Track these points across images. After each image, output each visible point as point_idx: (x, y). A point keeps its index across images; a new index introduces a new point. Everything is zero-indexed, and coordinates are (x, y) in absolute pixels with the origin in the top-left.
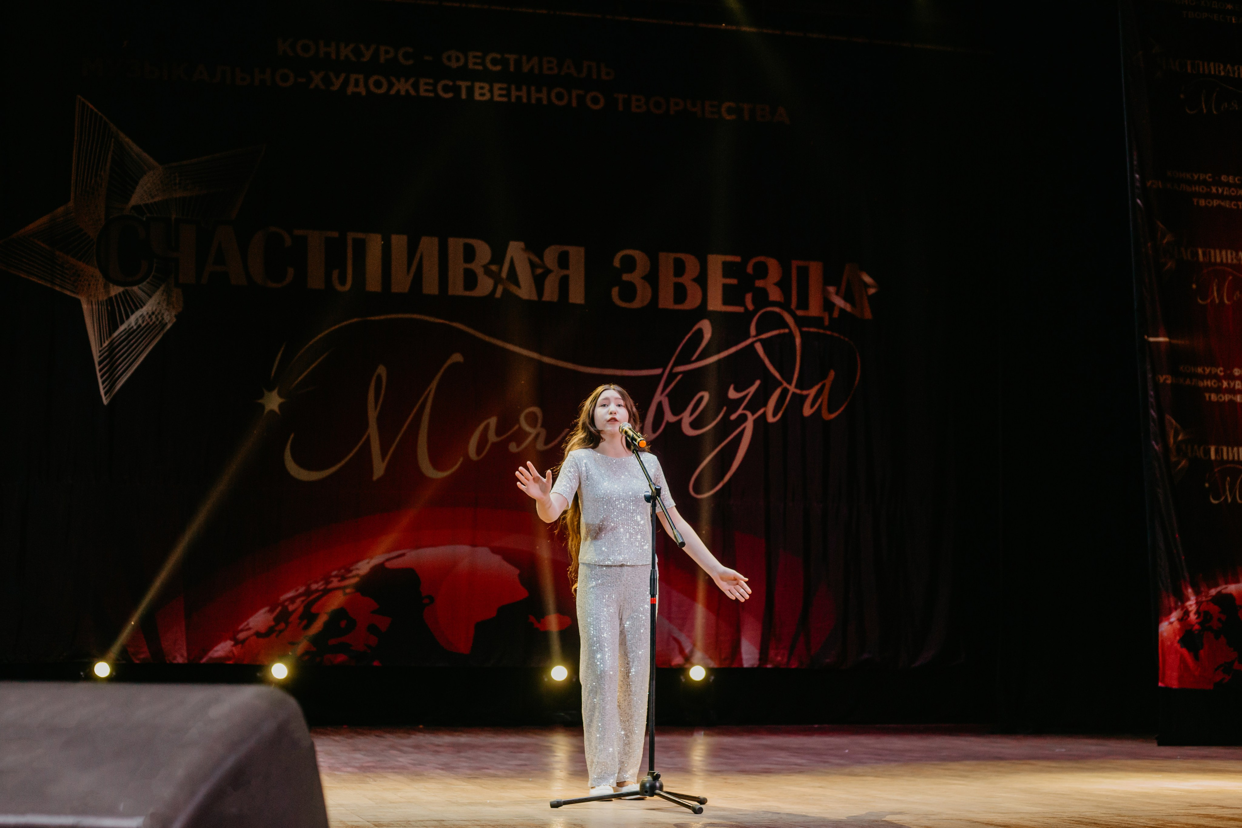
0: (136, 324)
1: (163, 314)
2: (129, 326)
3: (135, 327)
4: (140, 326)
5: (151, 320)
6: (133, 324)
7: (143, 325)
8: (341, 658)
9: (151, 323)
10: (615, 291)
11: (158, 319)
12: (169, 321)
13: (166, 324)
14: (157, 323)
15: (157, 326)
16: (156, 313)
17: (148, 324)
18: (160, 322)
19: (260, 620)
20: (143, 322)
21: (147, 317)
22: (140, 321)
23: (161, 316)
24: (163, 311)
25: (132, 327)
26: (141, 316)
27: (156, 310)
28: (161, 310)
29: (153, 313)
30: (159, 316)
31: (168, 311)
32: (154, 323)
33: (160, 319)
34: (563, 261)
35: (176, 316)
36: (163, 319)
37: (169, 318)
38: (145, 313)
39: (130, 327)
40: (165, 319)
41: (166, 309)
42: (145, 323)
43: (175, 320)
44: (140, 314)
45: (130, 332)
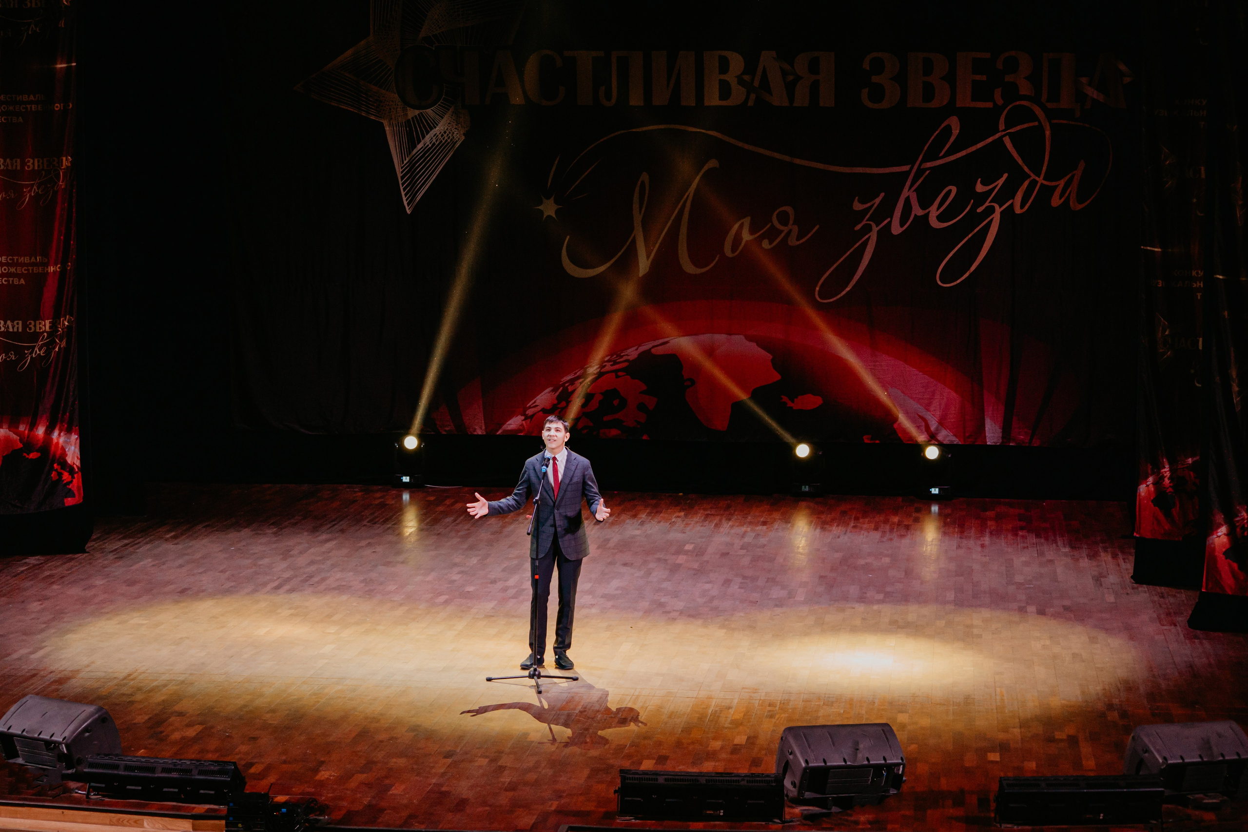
0: (430, 143)
1: (453, 133)
2: (424, 145)
3: (430, 146)
4: (434, 144)
5: (444, 139)
6: (428, 143)
7: (437, 144)
8: (614, 432)
9: (443, 141)
10: (865, 92)
11: (449, 138)
12: (459, 139)
13: (457, 141)
14: (449, 140)
15: (449, 143)
16: (448, 132)
17: (441, 141)
18: (451, 140)
19: (544, 398)
20: (436, 141)
21: (440, 136)
22: (434, 141)
23: (452, 135)
24: (453, 131)
25: (428, 145)
26: (434, 136)
27: (447, 129)
28: (451, 131)
29: (445, 132)
30: (450, 135)
31: (458, 130)
32: (446, 140)
33: (451, 137)
34: (814, 67)
35: (464, 134)
36: (453, 137)
37: (459, 137)
38: (438, 133)
39: (426, 146)
40: (455, 137)
41: (456, 129)
42: (438, 142)
43: (463, 138)
44: (434, 133)
45: (426, 150)
